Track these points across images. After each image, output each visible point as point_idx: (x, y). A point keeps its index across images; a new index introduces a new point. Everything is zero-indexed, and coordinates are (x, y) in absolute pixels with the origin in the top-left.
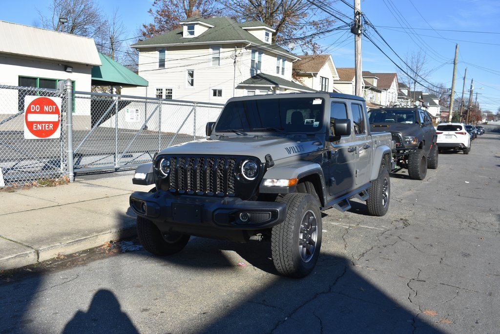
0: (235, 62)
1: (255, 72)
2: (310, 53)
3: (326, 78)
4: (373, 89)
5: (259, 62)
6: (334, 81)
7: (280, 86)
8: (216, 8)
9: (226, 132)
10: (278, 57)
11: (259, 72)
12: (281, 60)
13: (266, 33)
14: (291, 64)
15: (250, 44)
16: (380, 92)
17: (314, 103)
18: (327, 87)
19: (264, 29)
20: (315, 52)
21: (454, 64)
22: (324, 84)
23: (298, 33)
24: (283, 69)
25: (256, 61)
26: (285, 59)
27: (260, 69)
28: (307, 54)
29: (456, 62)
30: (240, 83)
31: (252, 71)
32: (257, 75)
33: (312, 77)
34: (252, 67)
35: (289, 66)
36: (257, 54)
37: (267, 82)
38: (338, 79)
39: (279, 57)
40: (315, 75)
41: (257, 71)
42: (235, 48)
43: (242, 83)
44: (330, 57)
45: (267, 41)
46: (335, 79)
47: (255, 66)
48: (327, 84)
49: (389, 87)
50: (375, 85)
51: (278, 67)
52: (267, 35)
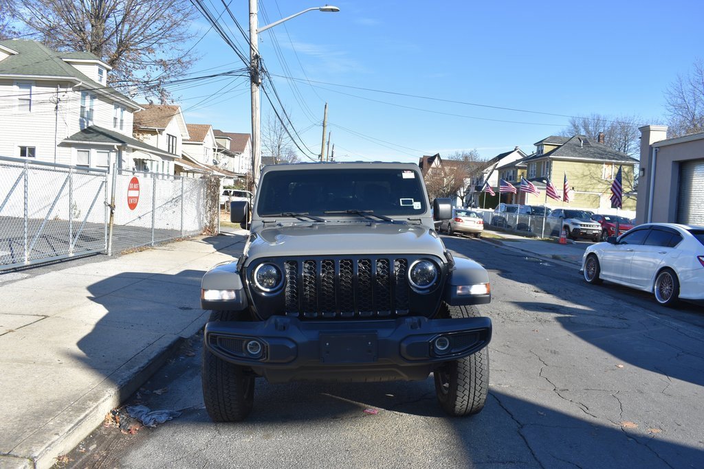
0: (57, 108)
1: (86, 124)
2: (156, 101)
3: (173, 137)
4: (226, 153)
5: (91, 110)
6: (183, 140)
7: (129, 145)
8: (11, 27)
9: (280, 216)
10: (115, 105)
11: (91, 124)
12: (119, 109)
13: (99, 70)
14: (132, 115)
15: (80, 84)
16: (233, 156)
17: (404, 177)
18: (174, 148)
19: (97, 64)
20: (162, 101)
21: (324, 126)
22: (171, 143)
23: (139, 74)
24: (122, 121)
25: (87, 109)
26: (125, 107)
27: (92, 120)
28: (151, 103)
29: (326, 124)
30: (66, 139)
31: (81, 122)
32: (89, 128)
33: (157, 134)
34: (82, 116)
35: (128, 117)
36: (88, 98)
37: (108, 138)
38: (188, 138)
39: (117, 105)
40: (161, 131)
41: (88, 123)
42: (57, 87)
43: (68, 139)
44: (179, 108)
45: (100, 80)
46: (184, 138)
47: (86, 115)
48: (174, 145)
49: (242, 150)
50: (228, 147)
51: (115, 119)
52: (100, 72)
